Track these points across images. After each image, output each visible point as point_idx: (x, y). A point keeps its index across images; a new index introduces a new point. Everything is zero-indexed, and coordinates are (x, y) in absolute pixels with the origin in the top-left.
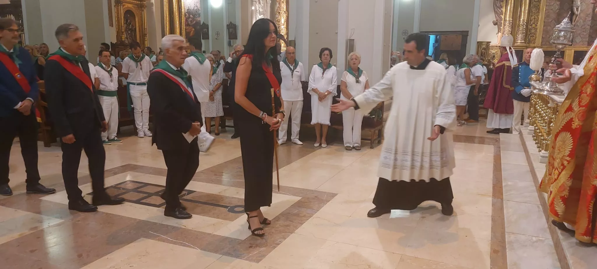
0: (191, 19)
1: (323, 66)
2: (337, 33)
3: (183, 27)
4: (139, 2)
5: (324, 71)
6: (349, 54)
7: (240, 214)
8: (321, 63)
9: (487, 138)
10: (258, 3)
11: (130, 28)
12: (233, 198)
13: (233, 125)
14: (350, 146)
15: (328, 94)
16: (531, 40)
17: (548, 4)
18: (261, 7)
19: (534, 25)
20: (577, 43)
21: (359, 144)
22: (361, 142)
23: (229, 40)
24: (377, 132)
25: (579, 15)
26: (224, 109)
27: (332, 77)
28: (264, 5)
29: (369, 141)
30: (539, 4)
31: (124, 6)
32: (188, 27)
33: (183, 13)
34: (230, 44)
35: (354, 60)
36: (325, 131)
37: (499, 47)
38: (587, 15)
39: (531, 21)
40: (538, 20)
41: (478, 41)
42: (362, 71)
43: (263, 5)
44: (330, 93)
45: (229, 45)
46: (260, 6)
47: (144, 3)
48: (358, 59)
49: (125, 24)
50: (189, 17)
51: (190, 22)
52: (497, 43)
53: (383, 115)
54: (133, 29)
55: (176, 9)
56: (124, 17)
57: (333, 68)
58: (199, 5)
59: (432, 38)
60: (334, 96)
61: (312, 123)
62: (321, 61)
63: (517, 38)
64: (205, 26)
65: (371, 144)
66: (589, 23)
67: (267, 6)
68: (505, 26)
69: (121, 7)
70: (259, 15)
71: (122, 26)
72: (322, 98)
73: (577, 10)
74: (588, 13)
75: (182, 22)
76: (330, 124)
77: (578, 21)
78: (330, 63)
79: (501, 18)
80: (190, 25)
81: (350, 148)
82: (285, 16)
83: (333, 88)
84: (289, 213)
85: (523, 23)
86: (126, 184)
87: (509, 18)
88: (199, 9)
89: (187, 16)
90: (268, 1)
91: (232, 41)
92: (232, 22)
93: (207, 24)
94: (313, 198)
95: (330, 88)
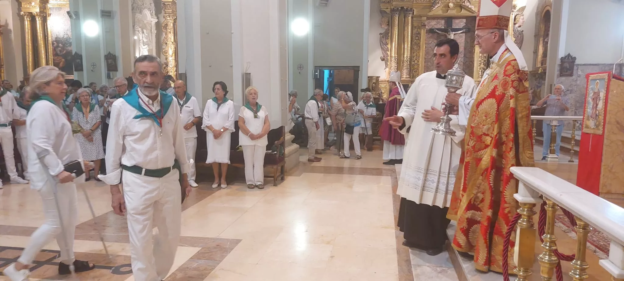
0: (60, 48)
1: (218, 100)
2: (232, 67)
3: (50, 57)
5: (219, 105)
6: (246, 88)
7: (128, 275)
8: (215, 97)
9: (384, 169)
10: (141, 33)
12: (118, 255)
14: (252, 185)
15: (224, 131)
16: (415, 75)
17: (427, 42)
18: (145, 37)
19: (416, 62)
21: (262, 182)
22: (264, 180)
23: (109, 72)
24: (279, 168)
27: (228, 112)
28: (148, 34)
29: (272, 179)
30: (419, 42)
32: (56, 58)
33: (50, 41)
34: (109, 77)
35: (252, 95)
36: (224, 170)
37: (389, 81)
39: (413, 57)
40: (419, 57)
41: (369, 76)
42: (260, 106)
43: (147, 35)
44: (226, 129)
46: (143, 35)
47: (0, 29)
50: (58, 46)
51: (59, 52)
53: (284, 151)
55: (40, 37)
57: (230, 103)
58: (69, 33)
59: (326, 73)
60: (232, 132)
61: (207, 162)
64: (79, 57)
65: (274, 182)
67: (152, 36)
68: (391, 61)
70: (142, 45)
72: (217, 135)
75: (48, 52)
76: (229, 162)
78: (226, 97)
79: (387, 54)
80: (58, 55)
81: (253, 187)
82: (173, 47)
83: (230, 125)
84: (188, 268)
85: (407, 59)
87: (395, 54)
88: (70, 38)
89: (55, 45)
90: (152, 30)
91: (111, 73)
92: (111, 52)
93: (80, 53)
94: (215, 248)
95: (227, 124)
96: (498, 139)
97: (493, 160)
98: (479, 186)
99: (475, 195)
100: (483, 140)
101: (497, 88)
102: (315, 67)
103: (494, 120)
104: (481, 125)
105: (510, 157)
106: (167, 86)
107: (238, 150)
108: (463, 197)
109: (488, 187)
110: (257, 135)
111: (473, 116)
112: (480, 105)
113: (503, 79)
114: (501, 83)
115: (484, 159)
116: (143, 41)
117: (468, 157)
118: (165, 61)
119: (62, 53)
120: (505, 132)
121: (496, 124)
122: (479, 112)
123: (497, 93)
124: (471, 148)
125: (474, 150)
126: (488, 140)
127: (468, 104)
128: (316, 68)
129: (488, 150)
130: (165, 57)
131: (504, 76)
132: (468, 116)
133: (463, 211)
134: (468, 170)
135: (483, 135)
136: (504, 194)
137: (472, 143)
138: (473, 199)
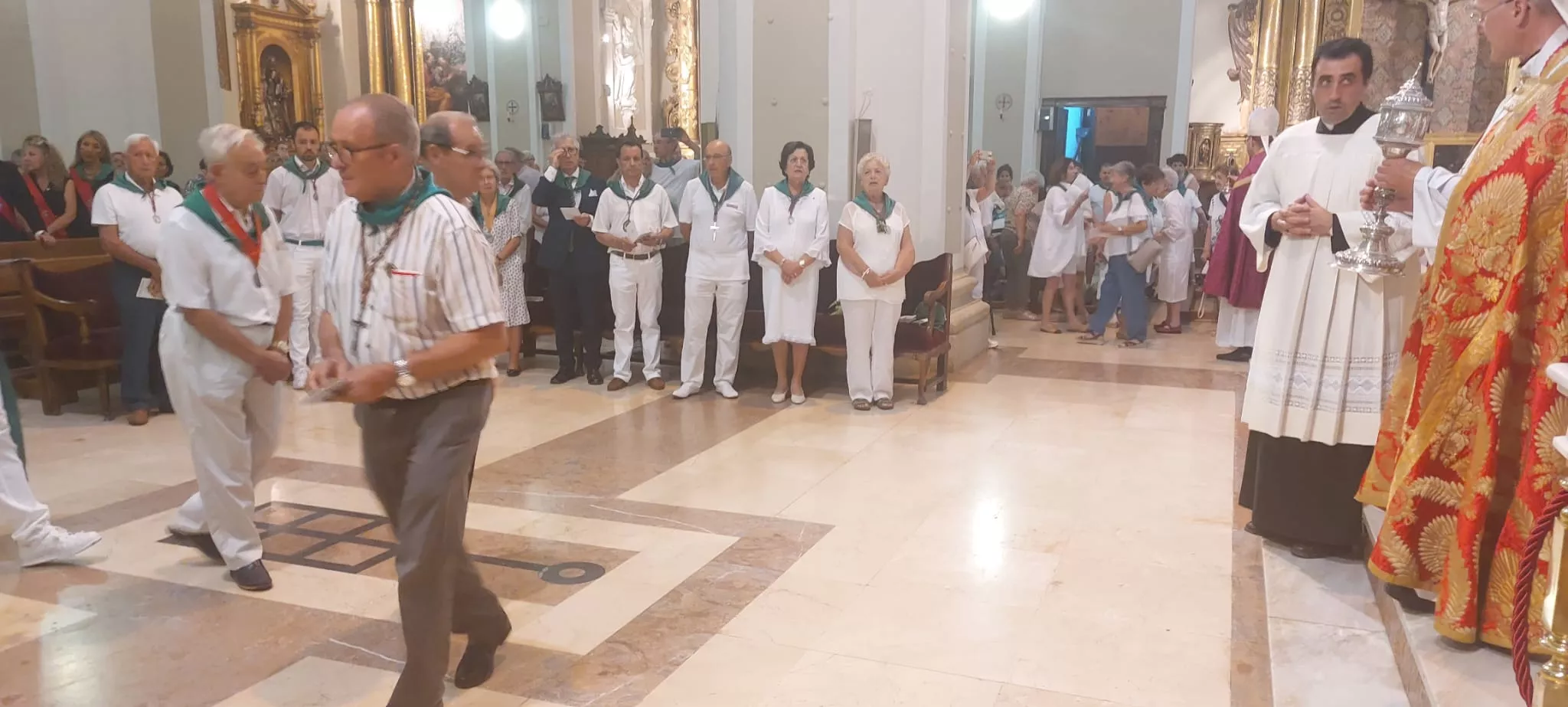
0: (440, 68)
1: (791, 189)
2: (826, 104)
3: (419, 88)
4: (301, 25)
5: (794, 202)
6: (860, 157)
7: (576, 585)
8: (783, 181)
9: (1219, 373)
10: (619, 28)
11: (277, 92)
12: (558, 543)
13: (555, 349)
14: (865, 400)
15: (806, 264)
17: (1366, 25)
18: (627, 36)
20: (1440, 125)
21: (888, 393)
22: (894, 389)
23: (545, 123)
24: (934, 360)
25: (1446, 52)
26: (531, 307)
27: (814, 217)
28: (635, 32)
29: (913, 385)
30: (1343, 26)
31: (259, 34)
32: (432, 90)
33: (419, 52)
34: (545, 135)
35: (873, 174)
36: (800, 359)
37: (1246, 136)
38: (1465, 55)
41: (1192, 120)
42: (893, 204)
43: (631, 31)
44: (810, 261)
45: (543, 137)
46: (624, 32)
47: (316, 26)
48: (881, 173)
49: (262, 81)
50: (436, 63)
51: (437, 77)
52: (1240, 128)
53: (948, 317)
54: (286, 96)
55: (399, 42)
56: (262, 64)
57: (818, 194)
58: (461, 31)
59: (1074, 116)
60: (822, 267)
61: (766, 340)
62: (784, 178)
63: (1290, 113)
64: (481, 87)
65: (920, 394)
66: (1471, 74)
67: (643, 32)
68: (1258, 82)
69: (251, 38)
70: (621, 56)
71: (254, 88)
72: (790, 274)
73: (1440, 39)
74: (1467, 48)
75: (416, 76)
76: (813, 343)
77: (1442, 70)
78: (809, 180)
79: (1248, 62)
80: (438, 85)
81: (866, 405)
82: (691, 57)
83: (818, 249)
84: (706, 581)
86: (270, 511)
87: (1270, 61)
88: (462, 43)
89: (430, 61)
90: (645, 19)
91: (550, 124)
92: (550, 76)
93: (483, 80)
94: (769, 540)
95: (811, 248)
96: (1521, 285)
97: (1505, 344)
98: (1455, 411)
99: (1442, 436)
100: (1478, 289)
101: (1531, 146)
102: (1044, 100)
103: (1513, 234)
104: (1476, 247)
105: (1558, 338)
106: (675, 156)
107: (834, 313)
108: (1407, 439)
109: (1483, 418)
110: (884, 276)
111: (1454, 221)
112: (1478, 193)
113: (1552, 121)
114: (1545, 130)
115: (1476, 339)
116: (623, 46)
117: (1430, 332)
118: (672, 95)
119: (444, 79)
120: (1547, 268)
121: (1519, 244)
122: (1471, 211)
123: (1530, 160)
124: (1440, 309)
125: (1449, 316)
126: (1492, 288)
127: (1441, 189)
128: (1046, 103)
129: (1492, 316)
130: (672, 84)
131: (1554, 113)
132: (1440, 223)
133: (1404, 476)
134: (1428, 366)
135: (1478, 276)
136: (1536, 437)
137: (1443, 297)
138: (1435, 446)
